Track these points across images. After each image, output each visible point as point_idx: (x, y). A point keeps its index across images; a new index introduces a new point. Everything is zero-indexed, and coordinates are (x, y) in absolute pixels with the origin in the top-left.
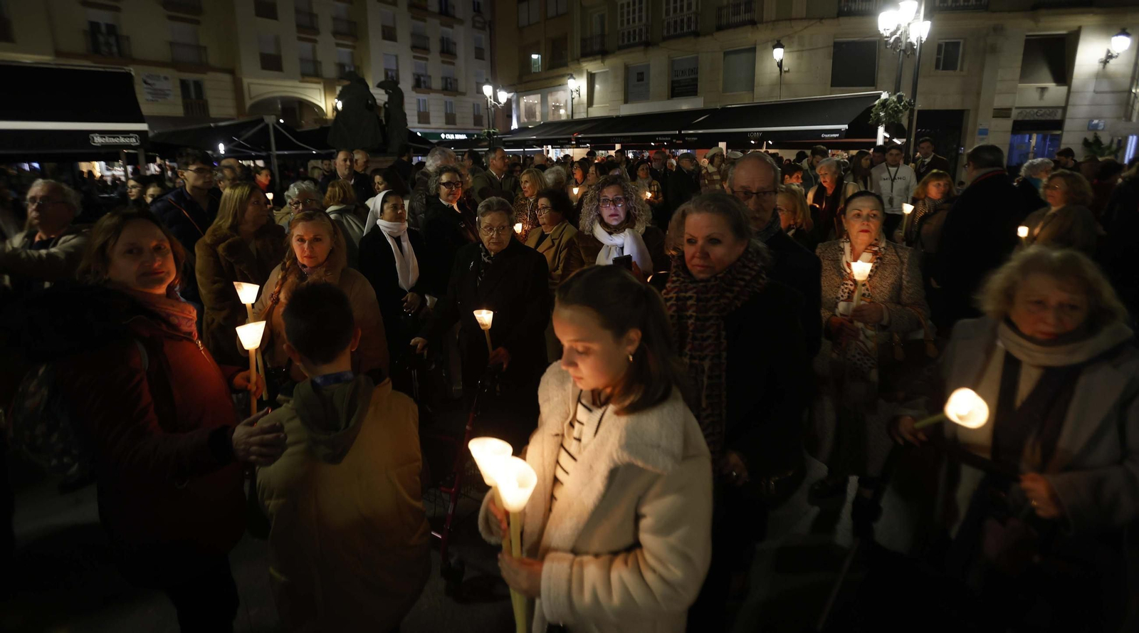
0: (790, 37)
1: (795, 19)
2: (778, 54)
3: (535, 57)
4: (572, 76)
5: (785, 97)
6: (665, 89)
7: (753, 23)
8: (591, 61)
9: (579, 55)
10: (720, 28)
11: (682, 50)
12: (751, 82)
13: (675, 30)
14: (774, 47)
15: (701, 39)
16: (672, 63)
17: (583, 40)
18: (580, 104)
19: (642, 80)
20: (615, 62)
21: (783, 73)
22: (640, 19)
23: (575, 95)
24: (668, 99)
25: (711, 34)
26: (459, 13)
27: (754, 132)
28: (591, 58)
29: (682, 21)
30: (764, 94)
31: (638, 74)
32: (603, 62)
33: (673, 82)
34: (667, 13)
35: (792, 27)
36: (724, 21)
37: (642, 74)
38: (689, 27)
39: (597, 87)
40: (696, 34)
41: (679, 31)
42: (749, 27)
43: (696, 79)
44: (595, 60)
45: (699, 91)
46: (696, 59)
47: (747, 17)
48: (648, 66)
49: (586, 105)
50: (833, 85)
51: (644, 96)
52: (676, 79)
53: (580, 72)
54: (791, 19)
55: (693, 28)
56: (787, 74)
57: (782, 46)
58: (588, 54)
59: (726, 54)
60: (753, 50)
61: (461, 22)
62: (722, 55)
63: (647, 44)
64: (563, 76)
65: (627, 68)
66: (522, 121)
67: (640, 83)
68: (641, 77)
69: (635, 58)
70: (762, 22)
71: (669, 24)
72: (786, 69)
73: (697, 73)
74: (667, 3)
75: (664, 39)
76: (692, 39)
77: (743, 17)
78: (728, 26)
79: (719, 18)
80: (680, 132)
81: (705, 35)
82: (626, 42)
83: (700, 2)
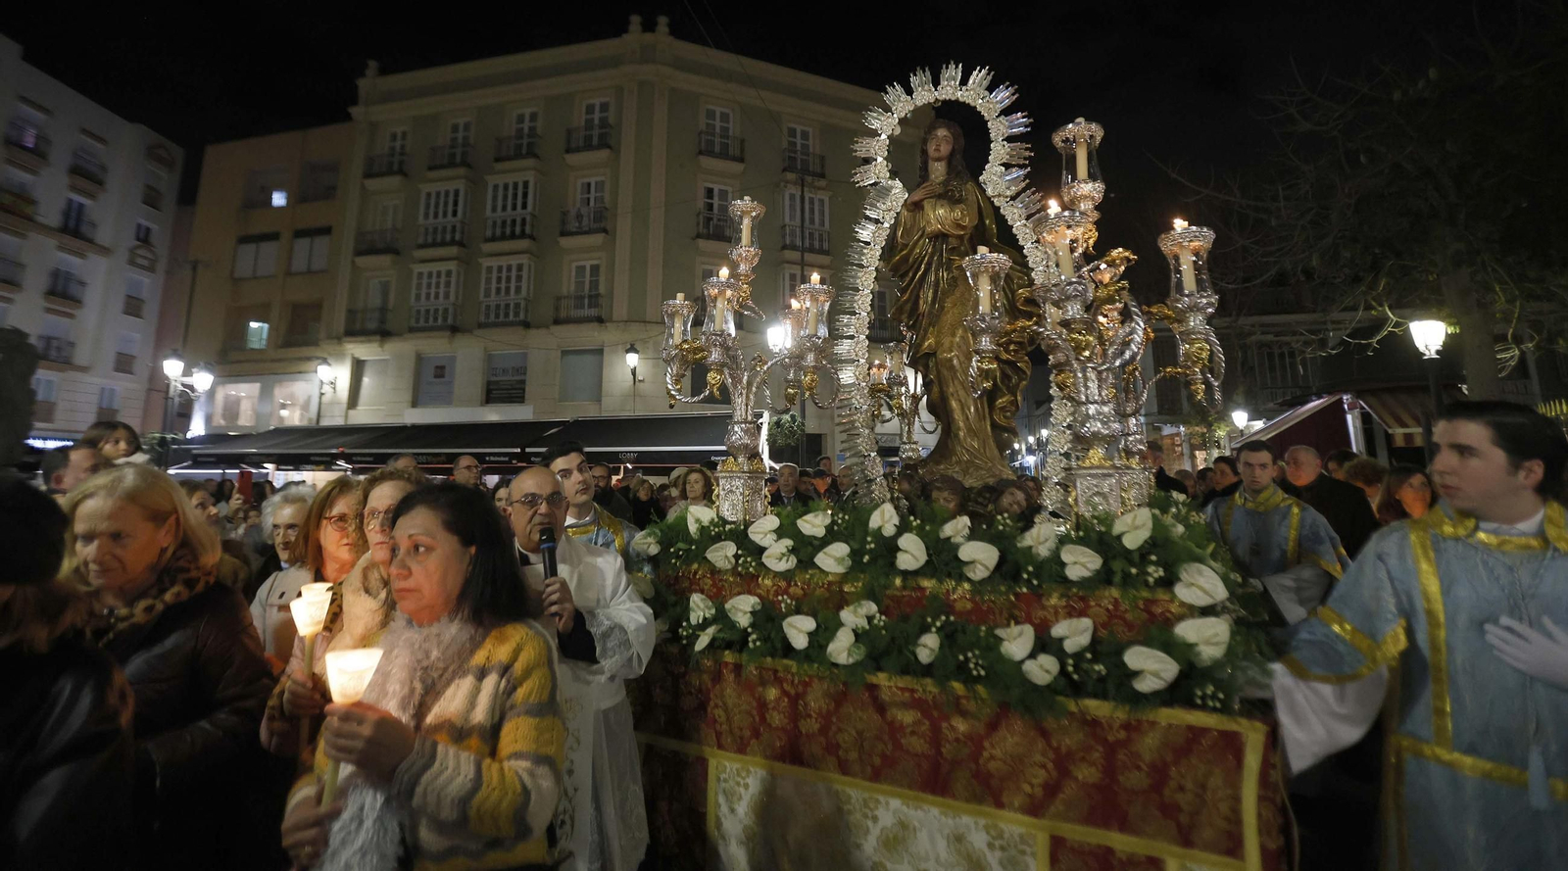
0: (644, 341)
1: (649, 322)
2: (632, 359)
3: (254, 325)
4: (325, 361)
5: (641, 412)
6: (477, 390)
7: (600, 320)
8: (362, 342)
9: (342, 330)
10: (557, 322)
11: (505, 344)
12: (597, 393)
13: (497, 316)
14: (628, 351)
15: (533, 332)
16: (489, 358)
17: (351, 313)
18: (334, 403)
19: (442, 376)
20: (403, 348)
21: (637, 383)
22: (447, 296)
23: (327, 389)
24: (482, 405)
25: (547, 327)
26: (103, 236)
27: (627, 452)
28: (363, 338)
29: (507, 306)
30: (613, 407)
31: (437, 367)
32: (381, 346)
33: (489, 383)
34: (487, 294)
35: (647, 331)
36: (563, 314)
37: (442, 368)
38: (516, 314)
39: (366, 380)
40: (527, 325)
41: (501, 318)
42: (595, 325)
43: (523, 382)
44: (369, 341)
45: (526, 397)
46: (525, 355)
47: (593, 312)
48: (453, 359)
49: (345, 406)
51: (446, 399)
52: (494, 379)
53: (340, 357)
54: (645, 322)
55: (522, 316)
56: (641, 384)
57: (636, 352)
58: (355, 330)
59: (565, 353)
60: (600, 352)
61: (105, 251)
62: (559, 354)
63: (455, 330)
64: (309, 359)
65: (420, 359)
66: (215, 424)
67: (438, 380)
68: (440, 372)
69: (436, 346)
70: (611, 320)
71: (488, 307)
72: (641, 378)
73: (525, 374)
74: (488, 281)
75: (481, 326)
76: (520, 330)
77: (587, 312)
78: (568, 321)
79: (557, 309)
80: (523, 450)
81: (538, 327)
82: (422, 323)
83: (532, 287)
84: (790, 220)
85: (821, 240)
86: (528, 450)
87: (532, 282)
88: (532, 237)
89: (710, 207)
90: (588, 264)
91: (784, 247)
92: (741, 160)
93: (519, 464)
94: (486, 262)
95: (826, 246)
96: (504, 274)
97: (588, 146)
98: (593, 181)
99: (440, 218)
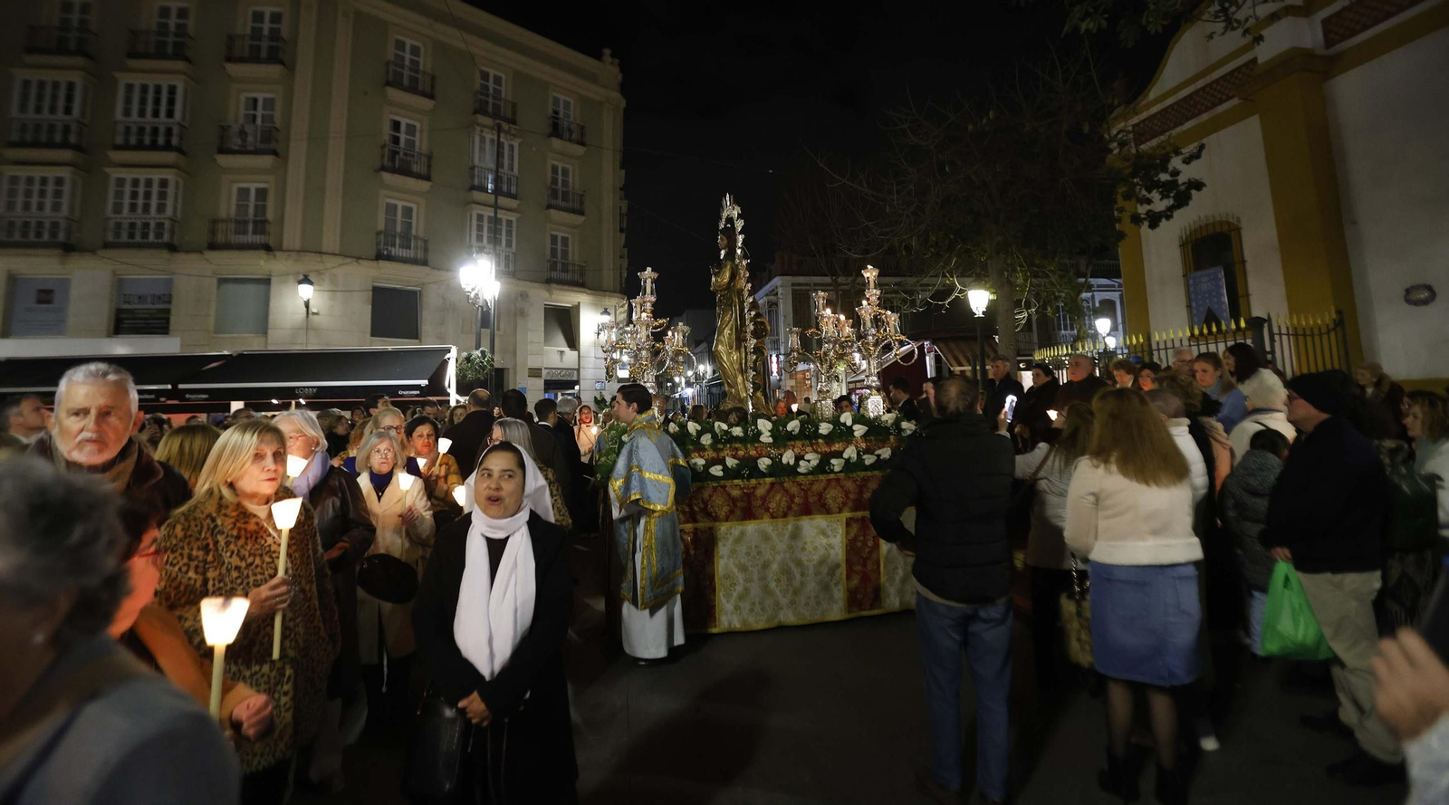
0: (320, 273)
1: (325, 253)
2: (306, 291)
5: (314, 346)
6: (102, 318)
7: (267, 248)
10: (213, 246)
11: (145, 269)
12: (262, 323)
13: (132, 236)
14: (300, 282)
15: (181, 256)
16: (119, 283)
19: (49, 302)
21: (310, 316)
22: (56, 208)
24: (108, 336)
25: (201, 252)
27: (304, 387)
29: (146, 225)
30: (280, 340)
31: (41, 291)
33: (119, 311)
34: (118, 209)
35: (322, 262)
36: (220, 238)
37: (49, 292)
38: (159, 235)
40: (172, 248)
41: (138, 238)
42: (262, 253)
43: (168, 311)
45: (171, 328)
46: (169, 282)
47: (258, 239)
48: (65, 284)
50: (373, 334)
52: (126, 306)
54: (320, 253)
55: (166, 238)
56: (315, 316)
57: (311, 283)
59: (222, 281)
60: (267, 282)
62: (215, 281)
63: (69, 248)
65: (13, 280)
67: (44, 306)
68: (47, 296)
70: (281, 249)
71: (119, 225)
72: (315, 310)
73: (170, 302)
74: (119, 194)
75: (107, 246)
76: (165, 254)
77: (250, 238)
78: (228, 247)
79: (213, 232)
80: (175, 386)
81: (188, 251)
82: (17, 237)
83: (179, 206)
84: (480, 161)
85: (509, 184)
86: (181, 386)
87: (180, 201)
88: (179, 150)
89: (396, 140)
90: (253, 187)
91: (473, 188)
92: (431, 96)
93: (169, 402)
94: (115, 173)
95: (513, 190)
96: (141, 190)
97: (254, 58)
98: (261, 96)
99: (46, 114)
